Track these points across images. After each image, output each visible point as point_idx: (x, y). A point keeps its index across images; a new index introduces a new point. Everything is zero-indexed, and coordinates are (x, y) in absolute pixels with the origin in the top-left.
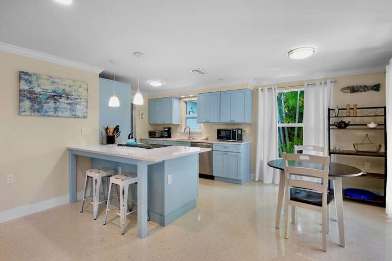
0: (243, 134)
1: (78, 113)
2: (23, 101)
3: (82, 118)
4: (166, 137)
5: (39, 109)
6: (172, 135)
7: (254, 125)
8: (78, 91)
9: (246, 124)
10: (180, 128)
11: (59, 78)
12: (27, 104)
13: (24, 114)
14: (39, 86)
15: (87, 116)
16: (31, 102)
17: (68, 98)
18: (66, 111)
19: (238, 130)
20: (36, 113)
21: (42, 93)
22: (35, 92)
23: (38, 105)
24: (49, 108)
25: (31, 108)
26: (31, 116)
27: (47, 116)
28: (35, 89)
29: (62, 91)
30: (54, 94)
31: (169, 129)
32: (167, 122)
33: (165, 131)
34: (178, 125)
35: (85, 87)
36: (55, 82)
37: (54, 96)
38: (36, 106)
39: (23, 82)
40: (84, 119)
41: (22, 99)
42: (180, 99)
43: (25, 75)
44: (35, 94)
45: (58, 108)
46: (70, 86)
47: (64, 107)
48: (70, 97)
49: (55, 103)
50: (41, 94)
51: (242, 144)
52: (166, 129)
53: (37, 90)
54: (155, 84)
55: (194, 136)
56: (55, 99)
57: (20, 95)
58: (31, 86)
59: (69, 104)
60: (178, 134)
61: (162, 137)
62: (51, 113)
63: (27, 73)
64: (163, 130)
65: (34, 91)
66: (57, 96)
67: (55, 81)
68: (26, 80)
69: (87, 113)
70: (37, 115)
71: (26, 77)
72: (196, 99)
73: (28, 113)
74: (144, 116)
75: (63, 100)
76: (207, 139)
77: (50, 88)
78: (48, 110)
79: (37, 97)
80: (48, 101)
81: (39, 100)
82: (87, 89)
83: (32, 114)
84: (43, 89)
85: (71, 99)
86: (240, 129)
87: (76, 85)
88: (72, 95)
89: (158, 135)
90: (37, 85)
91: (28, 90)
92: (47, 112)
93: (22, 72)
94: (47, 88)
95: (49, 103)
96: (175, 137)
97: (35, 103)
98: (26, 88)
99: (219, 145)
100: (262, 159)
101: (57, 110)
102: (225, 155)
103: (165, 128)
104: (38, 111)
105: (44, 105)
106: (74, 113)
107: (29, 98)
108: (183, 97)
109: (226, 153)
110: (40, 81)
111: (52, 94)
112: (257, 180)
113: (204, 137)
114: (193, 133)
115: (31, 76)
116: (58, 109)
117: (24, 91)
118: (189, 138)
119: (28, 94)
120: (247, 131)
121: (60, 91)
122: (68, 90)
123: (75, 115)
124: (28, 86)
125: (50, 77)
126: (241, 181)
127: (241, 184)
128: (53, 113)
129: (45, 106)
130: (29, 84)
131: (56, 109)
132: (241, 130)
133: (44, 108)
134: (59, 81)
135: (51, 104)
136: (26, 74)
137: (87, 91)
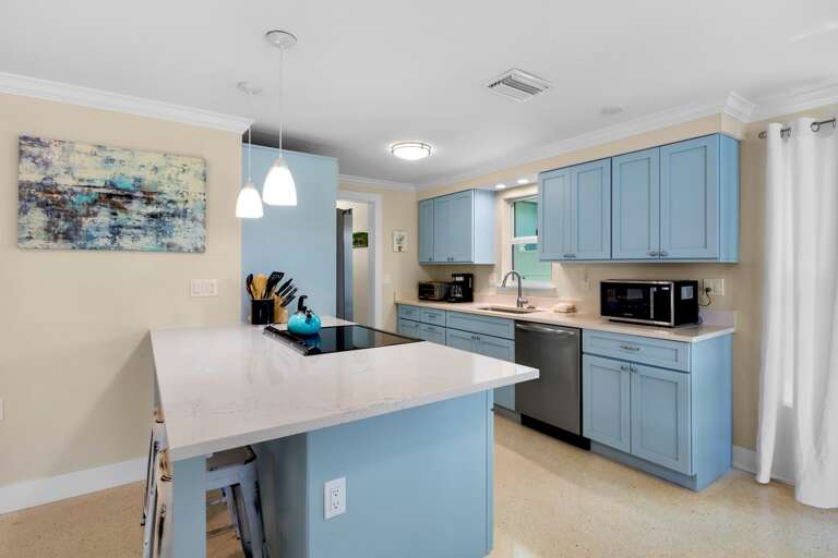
0: (703, 298)
1: (178, 239)
2: (25, 213)
3: (189, 251)
4: (459, 301)
5: (68, 230)
6: (476, 295)
7: (750, 269)
8: (178, 182)
9: (712, 265)
10: (495, 275)
11: (125, 150)
12: (38, 218)
13: (28, 244)
14: (69, 171)
15: (204, 248)
16: (47, 212)
17: (149, 201)
18: (145, 235)
19: (679, 285)
20: (60, 241)
21: (79, 189)
22: (60, 189)
23: (66, 220)
24: (98, 229)
25: (47, 230)
26: (48, 248)
27: (91, 249)
28: (57, 180)
29: (132, 181)
30: (111, 191)
31: (469, 277)
32: (459, 259)
33: (456, 283)
34: (490, 268)
35: (200, 168)
36: (112, 161)
37: (110, 196)
38: (63, 225)
39: (27, 163)
40: (196, 256)
41: (26, 206)
42: (496, 193)
43: (32, 145)
44: (59, 193)
45: (120, 227)
46: (156, 169)
47: (137, 224)
48: (154, 197)
49: (115, 214)
50: (74, 193)
51: (695, 339)
52: (461, 279)
53: (65, 182)
54: (410, 153)
55: (532, 299)
56: (114, 205)
57: (21, 198)
58: (49, 173)
59: (153, 216)
60: (491, 293)
61: (447, 298)
62: (102, 242)
63: (38, 139)
64: (451, 280)
65: (57, 185)
66: (121, 196)
67: (114, 156)
68: (34, 159)
69: (203, 238)
70: (62, 246)
71: (35, 150)
72: (534, 191)
73: (42, 242)
74: (405, 245)
75: (135, 205)
76: (572, 310)
77: (99, 175)
78: (95, 234)
79: (64, 202)
80: (95, 209)
81: (69, 207)
82: (204, 175)
83: (51, 244)
84: (81, 180)
85: (158, 203)
86: (687, 283)
87: (171, 165)
88: (160, 193)
89: (437, 294)
90: (62, 171)
91: (41, 184)
92: (91, 238)
93: (25, 138)
94: (93, 177)
95: (95, 214)
96: (481, 301)
97: (59, 216)
98: (35, 177)
99: (607, 337)
100: (788, 400)
101: (118, 233)
102: (625, 375)
103: (454, 276)
104: (67, 236)
105: (84, 219)
106: (165, 240)
107: (43, 205)
108: (500, 186)
109: (630, 367)
110: (71, 159)
111: (105, 191)
112: (764, 477)
113: (563, 305)
114: (528, 290)
115: (47, 146)
116: (123, 230)
117: (30, 185)
118: (520, 304)
119: (40, 195)
120: (719, 287)
121: (127, 184)
122: (149, 178)
123: (169, 246)
124: (40, 174)
125: (100, 146)
126: (693, 478)
127: (692, 489)
128: (107, 242)
129: (87, 223)
130: (42, 169)
131: (116, 231)
132: (694, 284)
133: (84, 227)
134: (125, 156)
135: (104, 217)
136: (36, 141)
137: (205, 180)
